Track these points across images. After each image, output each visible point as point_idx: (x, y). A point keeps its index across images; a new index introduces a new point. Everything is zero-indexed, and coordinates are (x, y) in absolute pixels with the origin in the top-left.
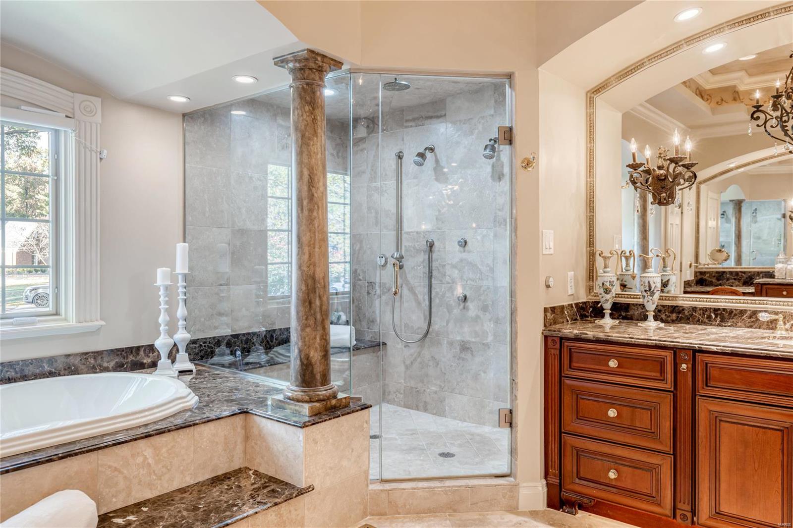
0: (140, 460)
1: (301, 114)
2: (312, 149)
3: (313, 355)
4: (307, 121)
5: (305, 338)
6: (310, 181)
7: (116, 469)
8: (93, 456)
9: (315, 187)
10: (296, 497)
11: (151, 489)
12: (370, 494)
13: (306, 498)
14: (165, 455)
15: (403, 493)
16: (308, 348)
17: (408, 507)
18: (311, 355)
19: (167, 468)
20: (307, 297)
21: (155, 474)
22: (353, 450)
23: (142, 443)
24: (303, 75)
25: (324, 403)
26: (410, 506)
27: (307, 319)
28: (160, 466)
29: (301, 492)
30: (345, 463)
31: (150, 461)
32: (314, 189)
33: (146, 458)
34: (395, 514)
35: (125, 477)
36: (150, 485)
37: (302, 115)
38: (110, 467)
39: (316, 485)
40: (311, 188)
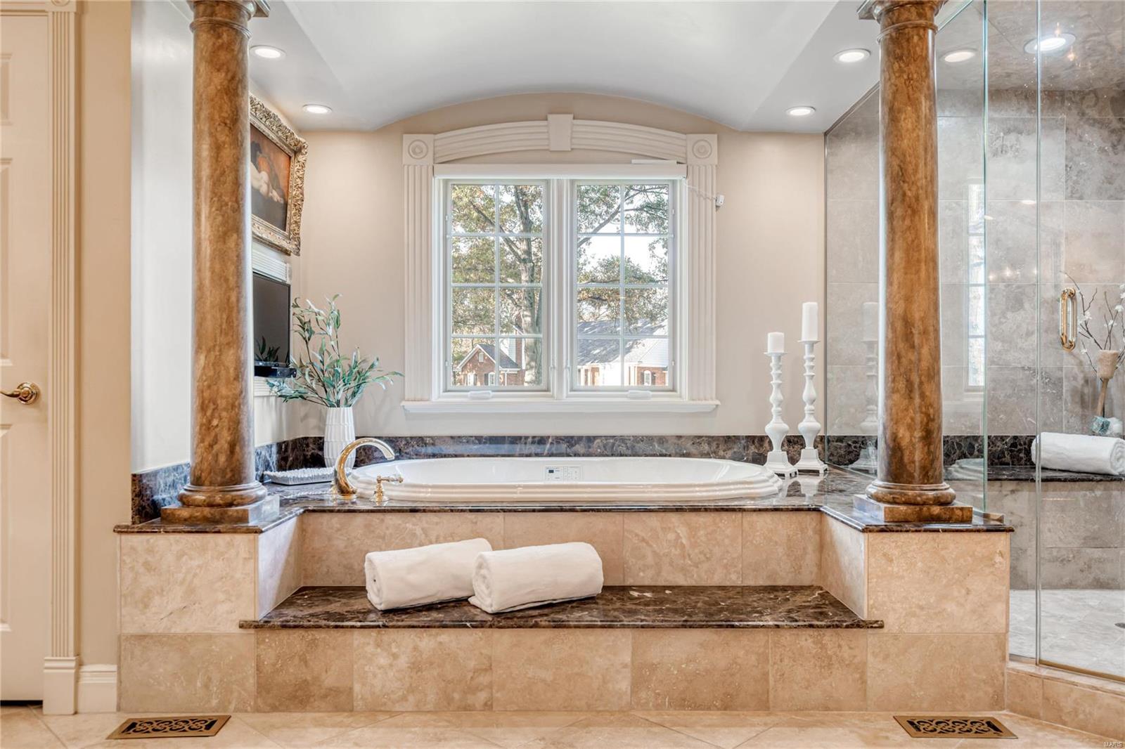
0: (671, 536)
1: (888, 77)
2: (903, 125)
3: (903, 435)
4: (896, 86)
5: (891, 409)
6: (900, 174)
7: (643, 540)
8: (618, 517)
9: (908, 183)
10: (847, 627)
11: (685, 575)
12: (1009, 674)
13: (870, 636)
14: (703, 539)
15: (1072, 690)
16: (896, 423)
17: (1081, 716)
18: (900, 435)
19: (705, 555)
20: (894, 348)
21: (690, 559)
22: (968, 592)
23: (674, 518)
24: (891, 18)
25: (918, 508)
26: (1085, 715)
27: (894, 381)
28: (697, 551)
29: (859, 625)
30: (950, 607)
31: (684, 541)
32: (906, 185)
33: (678, 537)
34: (1056, 722)
35: (654, 552)
36: (684, 570)
37: (889, 79)
38: (637, 535)
39: (891, 622)
40: (902, 183)
